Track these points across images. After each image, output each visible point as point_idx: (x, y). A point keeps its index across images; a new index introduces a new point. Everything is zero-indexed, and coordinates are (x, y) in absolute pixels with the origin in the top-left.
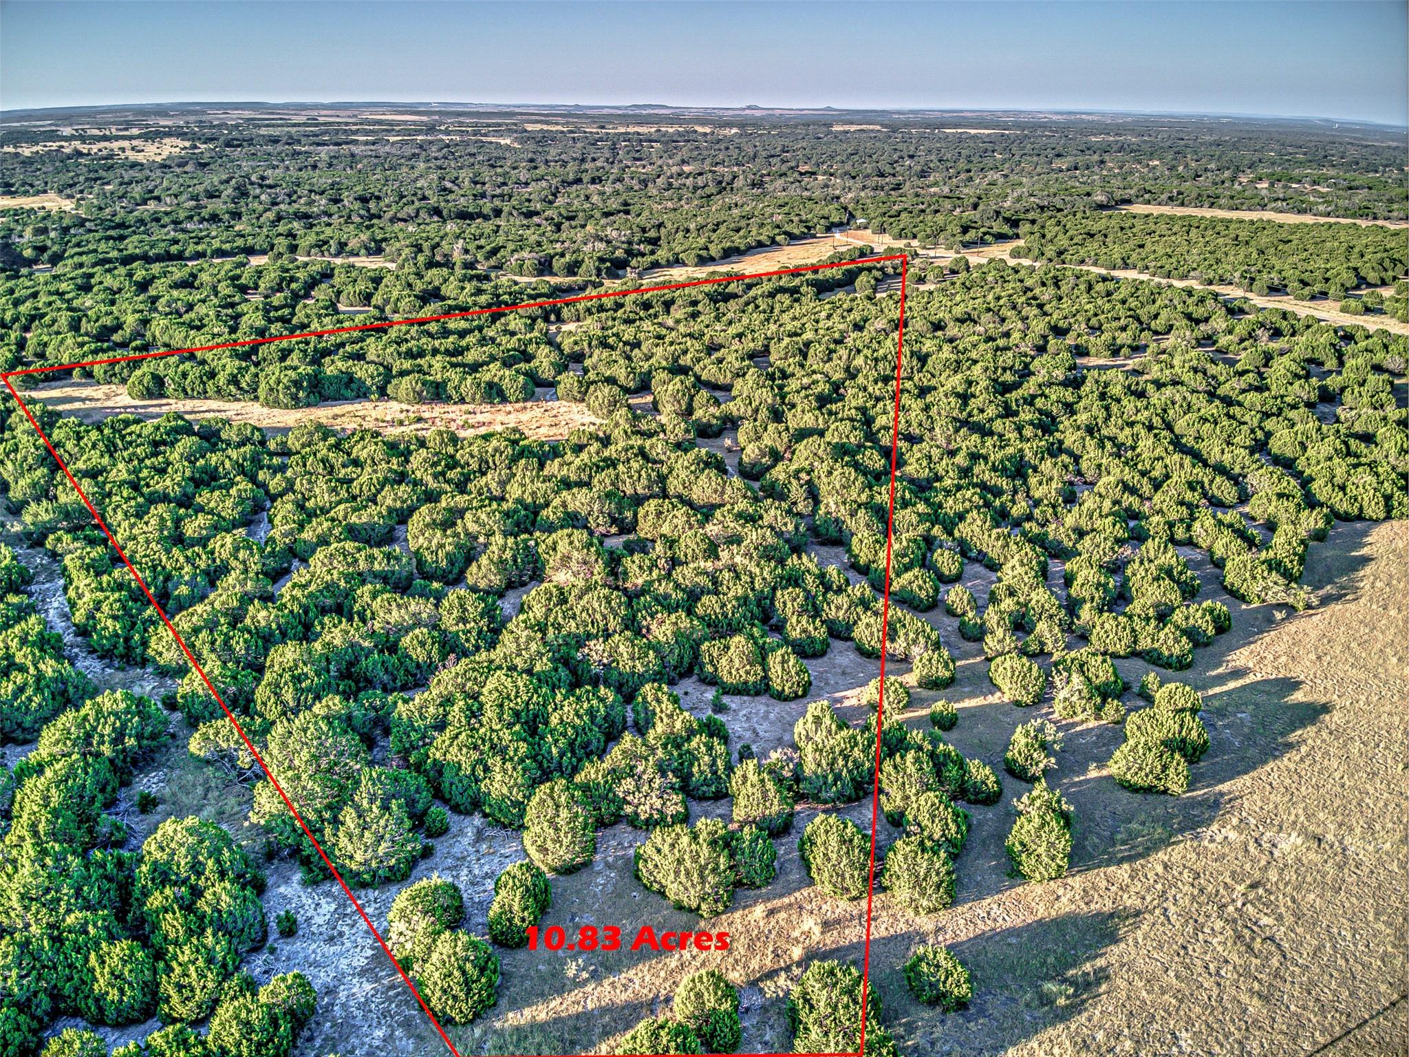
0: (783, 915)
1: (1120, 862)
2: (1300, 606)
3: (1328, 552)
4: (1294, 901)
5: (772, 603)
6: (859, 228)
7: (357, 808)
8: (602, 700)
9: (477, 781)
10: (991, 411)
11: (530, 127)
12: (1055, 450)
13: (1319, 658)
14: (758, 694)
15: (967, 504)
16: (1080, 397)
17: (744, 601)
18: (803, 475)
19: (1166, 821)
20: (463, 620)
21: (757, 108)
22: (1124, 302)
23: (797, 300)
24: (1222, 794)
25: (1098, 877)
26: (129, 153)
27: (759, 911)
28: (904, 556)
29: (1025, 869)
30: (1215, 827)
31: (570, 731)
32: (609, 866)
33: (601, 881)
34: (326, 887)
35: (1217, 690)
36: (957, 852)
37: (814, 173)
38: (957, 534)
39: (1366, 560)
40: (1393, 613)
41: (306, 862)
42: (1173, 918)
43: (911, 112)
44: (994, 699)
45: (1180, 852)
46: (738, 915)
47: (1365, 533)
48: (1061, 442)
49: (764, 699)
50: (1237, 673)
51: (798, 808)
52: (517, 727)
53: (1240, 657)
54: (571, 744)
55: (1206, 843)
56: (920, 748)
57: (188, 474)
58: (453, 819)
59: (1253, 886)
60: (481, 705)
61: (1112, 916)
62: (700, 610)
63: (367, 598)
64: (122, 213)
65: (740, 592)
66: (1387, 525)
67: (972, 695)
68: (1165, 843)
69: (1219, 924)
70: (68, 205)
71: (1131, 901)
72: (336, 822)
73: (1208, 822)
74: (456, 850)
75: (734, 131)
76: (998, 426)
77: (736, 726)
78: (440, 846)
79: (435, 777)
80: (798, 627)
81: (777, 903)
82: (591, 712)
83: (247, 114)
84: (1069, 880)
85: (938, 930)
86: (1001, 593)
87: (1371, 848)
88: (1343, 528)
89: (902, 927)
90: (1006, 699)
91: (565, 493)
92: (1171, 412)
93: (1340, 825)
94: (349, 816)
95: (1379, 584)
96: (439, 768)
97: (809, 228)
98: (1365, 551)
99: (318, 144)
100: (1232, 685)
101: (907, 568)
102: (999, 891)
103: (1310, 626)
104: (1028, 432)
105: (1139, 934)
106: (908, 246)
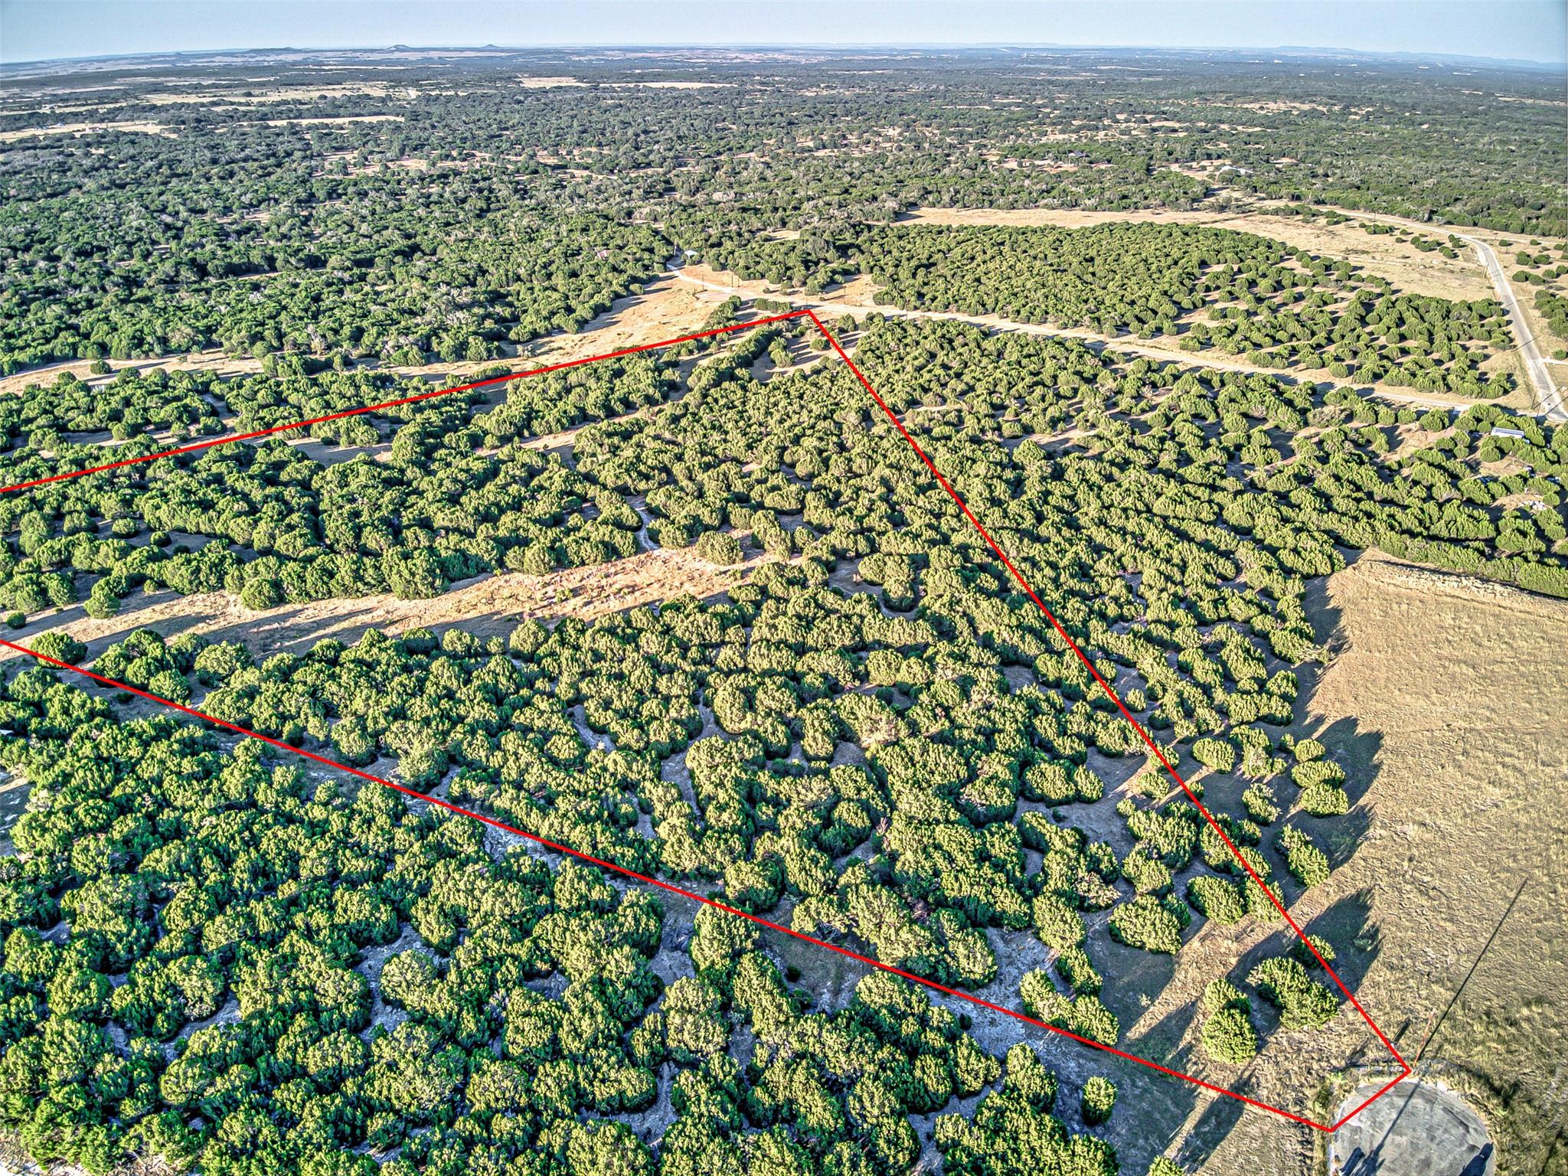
0: (1208, 942)
1: (1342, 864)
2: (1325, 660)
4: (1433, 864)
5: (1034, 728)
6: (695, 263)
9: (992, 905)
10: (1028, 515)
11: (156, 100)
13: (1355, 699)
14: (1073, 802)
15: (1081, 613)
17: (1021, 733)
19: (1347, 832)
21: (406, 49)
23: (744, 389)
27: (1195, 943)
28: (1081, 670)
30: (1372, 830)
32: (1093, 939)
33: (1098, 948)
35: (1315, 735)
38: (1095, 642)
39: (1337, 612)
40: (1376, 654)
42: (1386, 889)
44: (1205, 772)
45: (1365, 850)
46: (1186, 947)
47: (1326, 587)
48: (1092, 537)
49: (1076, 805)
53: (1315, 707)
55: (1373, 841)
59: (1410, 861)
61: (1358, 895)
62: (1000, 747)
66: (1336, 578)
68: (1355, 845)
71: (1361, 885)
73: (1367, 828)
74: (1001, 952)
80: (1067, 746)
81: (1201, 934)
84: (1327, 882)
86: (1158, 689)
88: (1314, 584)
93: (1430, 813)
95: (1356, 632)
97: (647, 268)
98: (1333, 604)
100: (1321, 729)
103: (1338, 675)
105: (1377, 903)
106: (767, 291)
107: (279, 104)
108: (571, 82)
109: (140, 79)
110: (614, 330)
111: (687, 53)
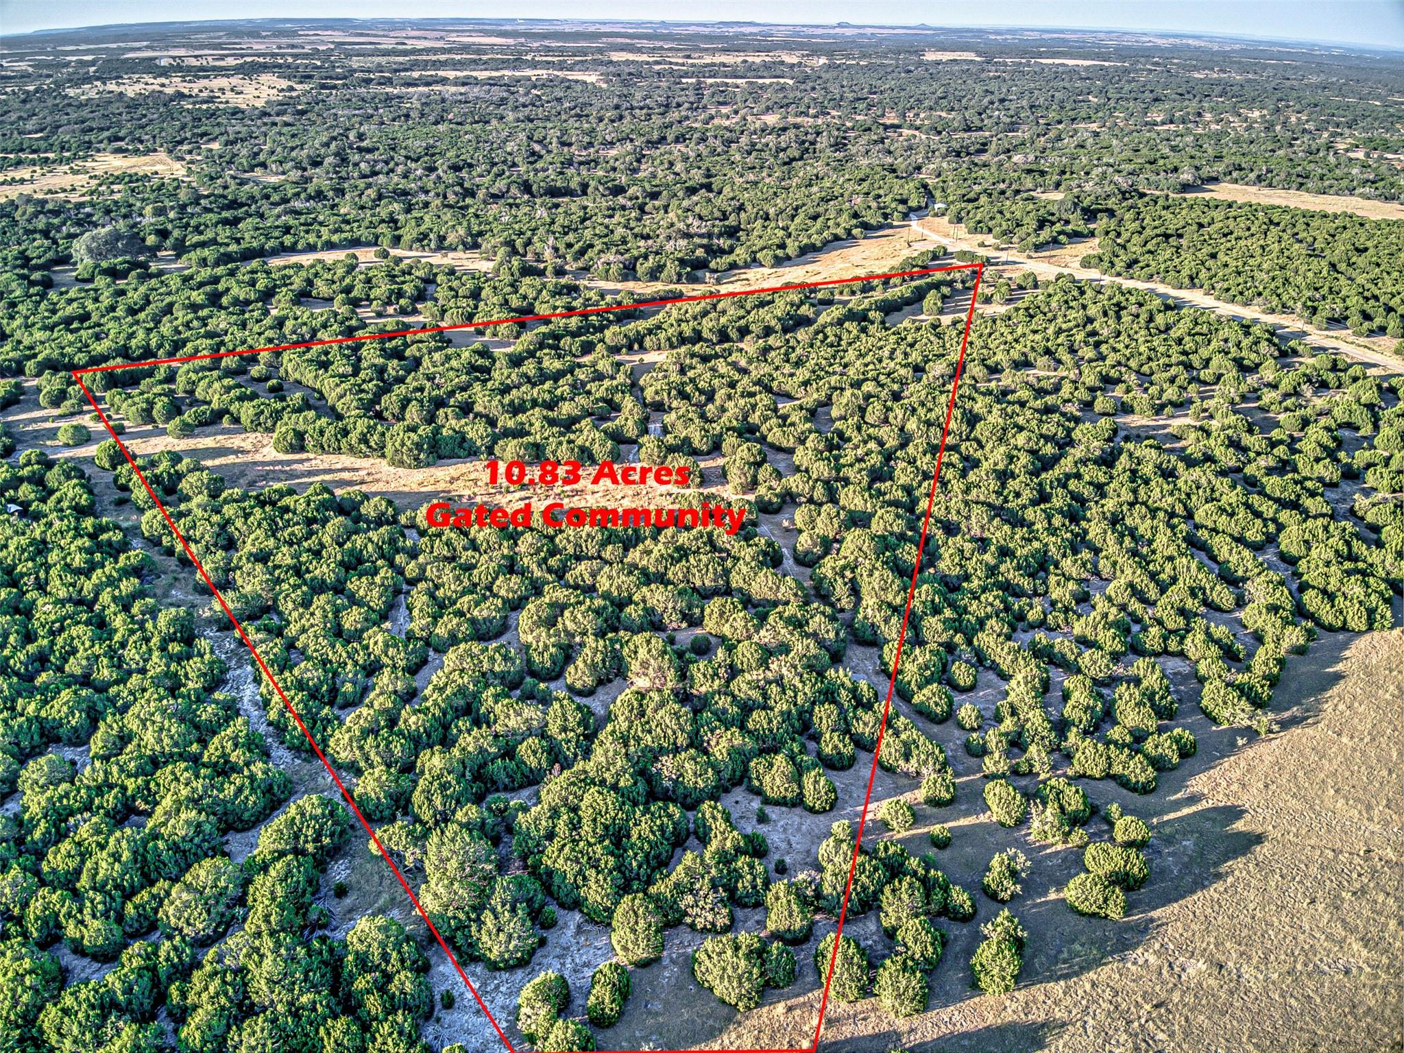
0: (798, 1012)
1: (1058, 979)
2: (1263, 730)
3: (1304, 668)
4: (1187, 1020)
5: (811, 715)
6: (936, 215)
7: (493, 911)
8: (670, 816)
9: (578, 887)
10: (1027, 495)
11: (616, 57)
12: (1078, 543)
13: (1266, 786)
14: (794, 805)
15: (989, 609)
16: (1112, 478)
17: (787, 715)
18: (848, 574)
19: (1101, 943)
20: (564, 729)
21: (847, 26)
22: (1179, 341)
23: (864, 330)
24: (1152, 920)
25: (1038, 991)
26: (229, 95)
27: (780, 1008)
28: (927, 668)
29: (983, 985)
30: (1140, 951)
31: (646, 846)
32: (672, 961)
33: (668, 974)
34: (472, 967)
35: (1172, 816)
36: (930, 969)
37: (899, 127)
38: (976, 643)
39: (1338, 677)
40: (1345, 740)
41: (457, 949)
42: (1089, 1030)
43: (1009, 31)
44: (983, 818)
45: (1107, 972)
46: (765, 1009)
47: (1345, 646)
48: (1086, 532)
49: (798, 810)
50: (1193, 799)
51: (817, 917)
52: (607, 842)
53: (1198, 783)
54: (647, 855)
55: (1129, 965)
56: (915, 874)
57: (339, 557)
58: (560, 914)
59: (1156, 1006)
60: (580, 819)
61: (1043, 1025)
62: (751, 725)
63: (490, 702)
64: (233, 186)
65: (785, 707)
66: (1368, 637)
67: (967, 814)
68: (1098, 963)
69: (1124, 1037)
70: (179, 170)
71: (1059, 1014)
72: (479, 922)
73: (1134, 946)
74: (563, 941)
75: (823, 60)
76: (1030, 514)
77: (774, 836)
78: (551, 936)
79: (546, 879)
80: (831, 743)
81: (793, 1002)
82: (662, 828)
83: (339, 37)
84: (1016, 994)
85: (912, 1030)
86: (1005, 711)
87: (1261, 977)
88: (1326, 639)
89: (884, 1027)
90: (994, 819)
91: (644, 589)
92: (1194, 498)
93: (1242, 954)
94: (488, 917)
95: (1341, 707)
96: (550, 873)
97: (885, 216)
98: (1340, 667)
99: (409, 85)
100: (1186, 811)
101: (928, 682)
102: (962, 1000)
103: (1266, 752)
104: (1057, 521)
105: (1061, 1043)
106: (982, 245)
107: (707, 65)
108: (971, 56)
109: (620, 40)
110: (809, 267)
111: (1102, 36)
